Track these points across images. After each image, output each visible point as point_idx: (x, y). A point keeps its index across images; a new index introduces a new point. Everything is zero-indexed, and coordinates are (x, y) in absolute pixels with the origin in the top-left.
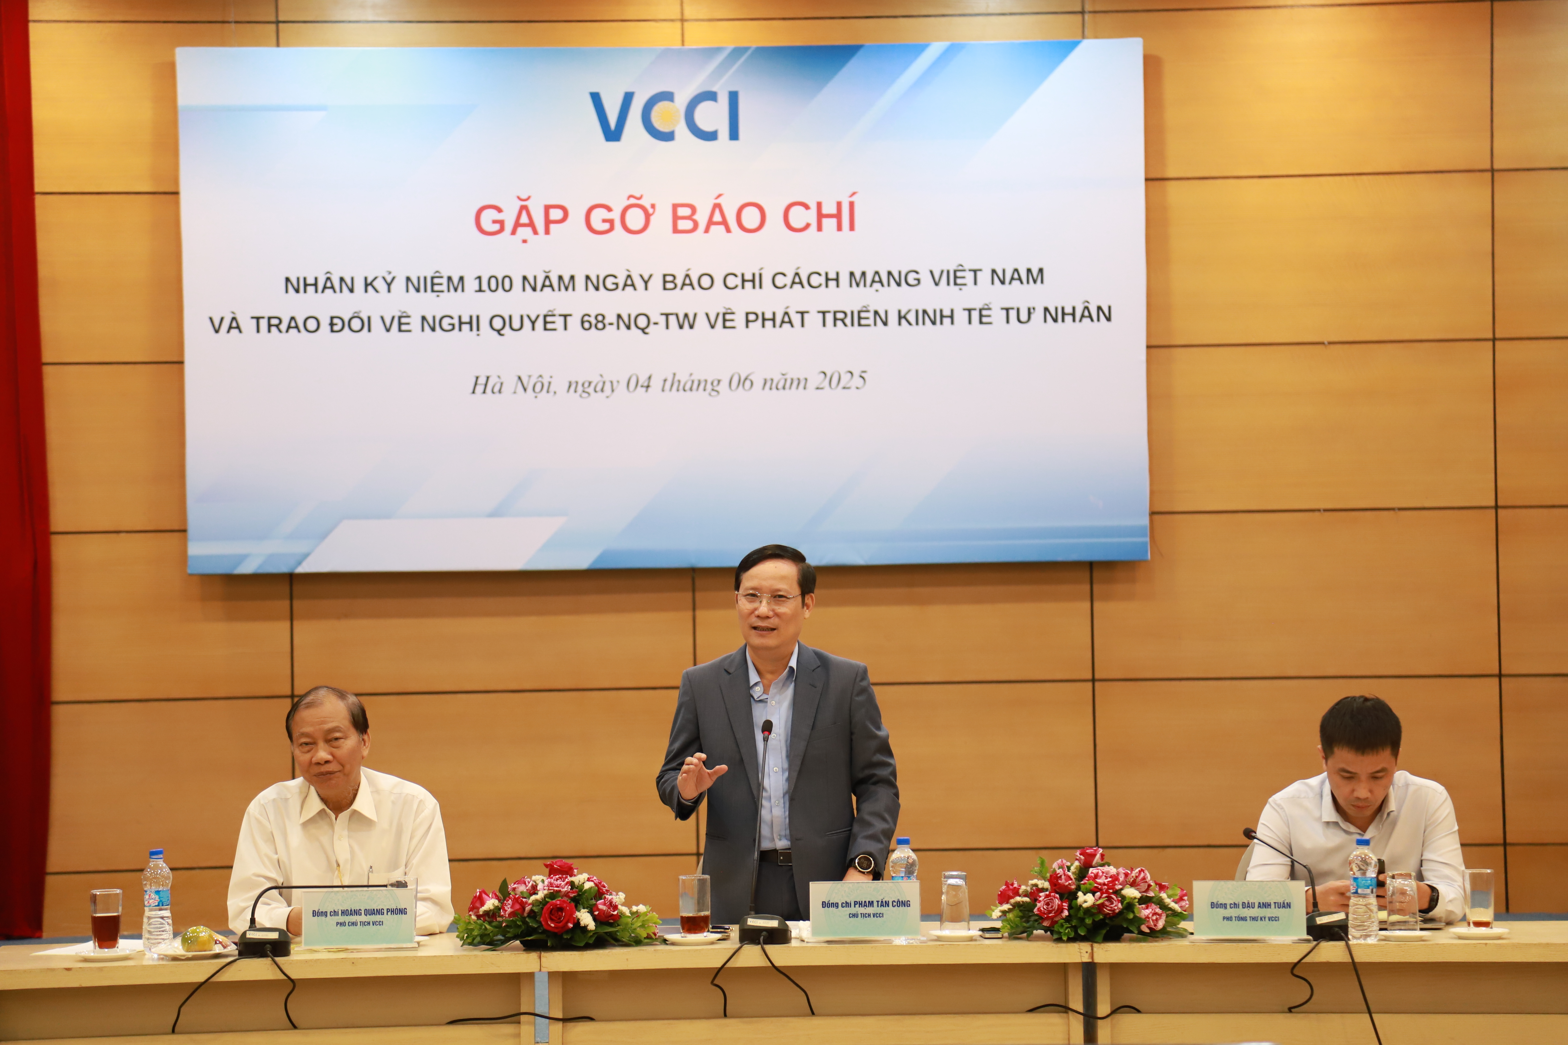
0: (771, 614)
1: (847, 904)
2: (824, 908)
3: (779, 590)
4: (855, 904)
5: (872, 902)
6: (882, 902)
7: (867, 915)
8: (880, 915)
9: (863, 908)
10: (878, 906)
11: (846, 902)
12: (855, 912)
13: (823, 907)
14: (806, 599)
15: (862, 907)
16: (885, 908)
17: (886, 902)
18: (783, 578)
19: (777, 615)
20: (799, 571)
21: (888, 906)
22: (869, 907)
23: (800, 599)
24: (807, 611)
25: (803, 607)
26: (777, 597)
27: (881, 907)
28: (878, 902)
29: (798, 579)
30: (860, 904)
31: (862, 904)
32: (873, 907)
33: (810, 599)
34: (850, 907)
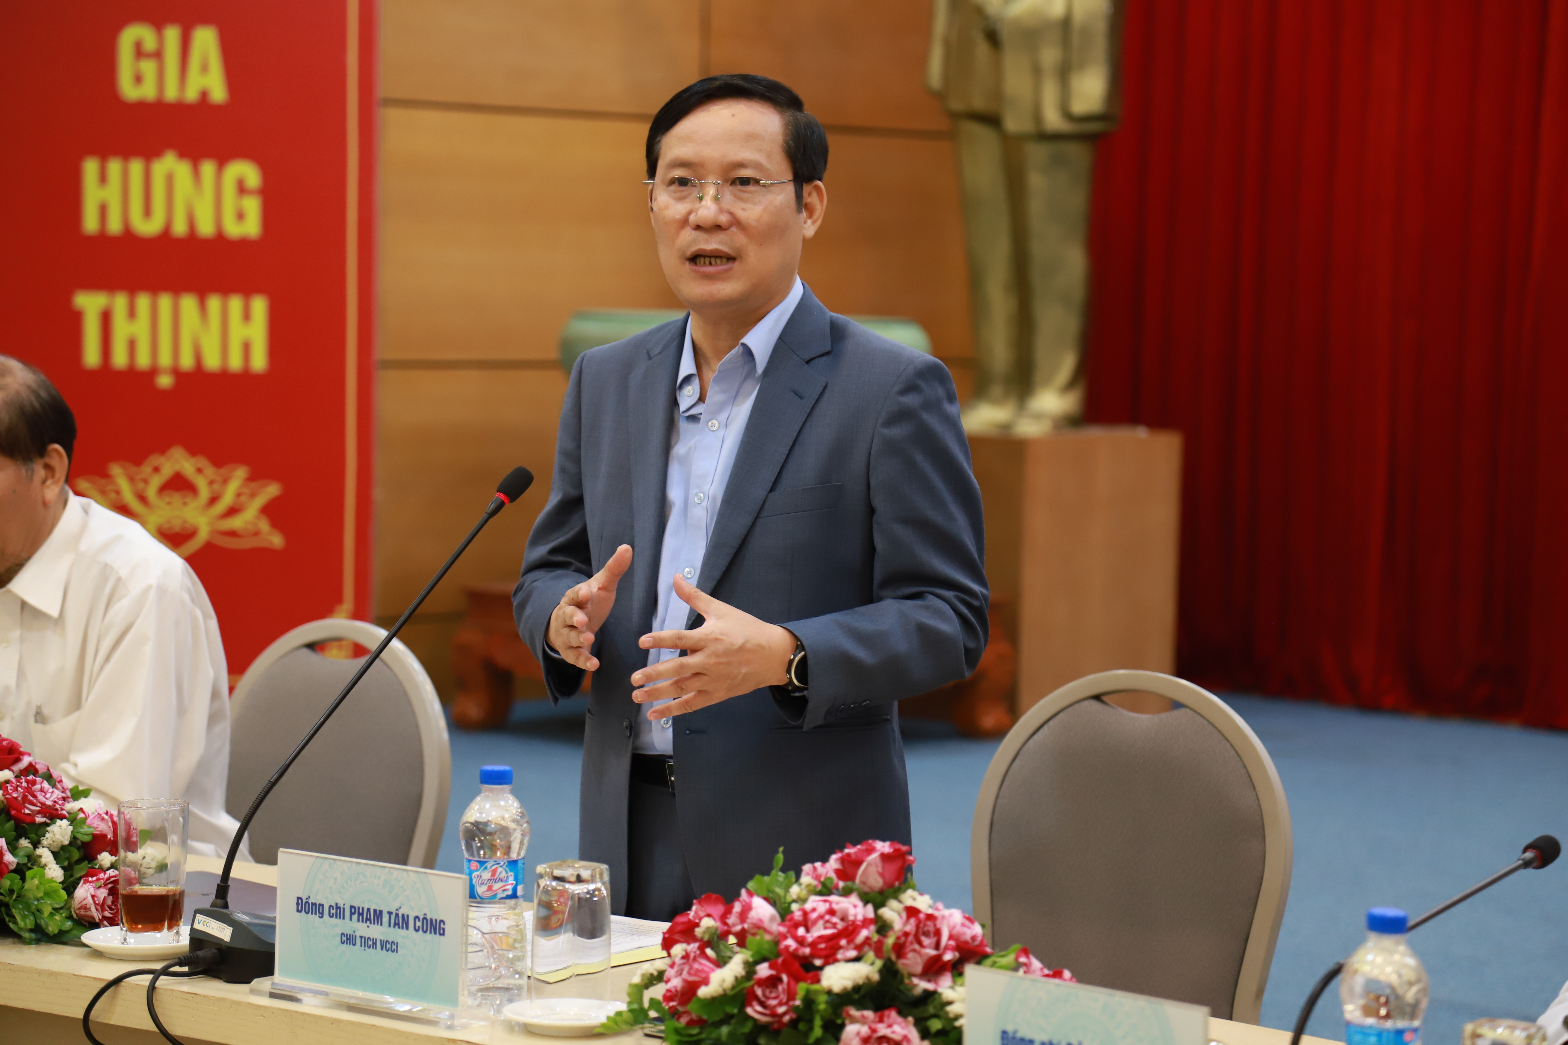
0: (724, 219)
1: (337, 911)
2: (299, 913)
3: (741, 165)
4: (352, 914)
5: (381, 912)
6: (397, 915)
7: (370, 943)
8: (389, 946)
9: (364, 925)
10: (390, 926)
11: (337, 904)
12: (352, 933)
13: (298, 911)
14: (805, 193)
15: (363, 921)
16: (401, 930)
17: (403, 915)
18: (750, 138)
19: (736, 222)
20: (786, 125)
21: (407, 928)
22: (374, 924)
23: (790, 189)
24: (809, 222)
25: (799, 211)
26: (737, 182)
27: (394, 927)
28: (390, 913)
29: (786, 142)
30: (359, 914)
31: (362, 914)
32: (381, 924)
33: (815, 194)
34: (344, 918)
